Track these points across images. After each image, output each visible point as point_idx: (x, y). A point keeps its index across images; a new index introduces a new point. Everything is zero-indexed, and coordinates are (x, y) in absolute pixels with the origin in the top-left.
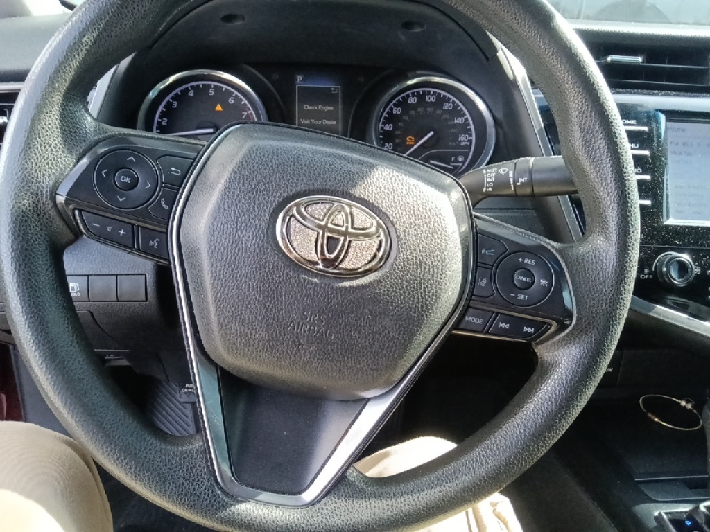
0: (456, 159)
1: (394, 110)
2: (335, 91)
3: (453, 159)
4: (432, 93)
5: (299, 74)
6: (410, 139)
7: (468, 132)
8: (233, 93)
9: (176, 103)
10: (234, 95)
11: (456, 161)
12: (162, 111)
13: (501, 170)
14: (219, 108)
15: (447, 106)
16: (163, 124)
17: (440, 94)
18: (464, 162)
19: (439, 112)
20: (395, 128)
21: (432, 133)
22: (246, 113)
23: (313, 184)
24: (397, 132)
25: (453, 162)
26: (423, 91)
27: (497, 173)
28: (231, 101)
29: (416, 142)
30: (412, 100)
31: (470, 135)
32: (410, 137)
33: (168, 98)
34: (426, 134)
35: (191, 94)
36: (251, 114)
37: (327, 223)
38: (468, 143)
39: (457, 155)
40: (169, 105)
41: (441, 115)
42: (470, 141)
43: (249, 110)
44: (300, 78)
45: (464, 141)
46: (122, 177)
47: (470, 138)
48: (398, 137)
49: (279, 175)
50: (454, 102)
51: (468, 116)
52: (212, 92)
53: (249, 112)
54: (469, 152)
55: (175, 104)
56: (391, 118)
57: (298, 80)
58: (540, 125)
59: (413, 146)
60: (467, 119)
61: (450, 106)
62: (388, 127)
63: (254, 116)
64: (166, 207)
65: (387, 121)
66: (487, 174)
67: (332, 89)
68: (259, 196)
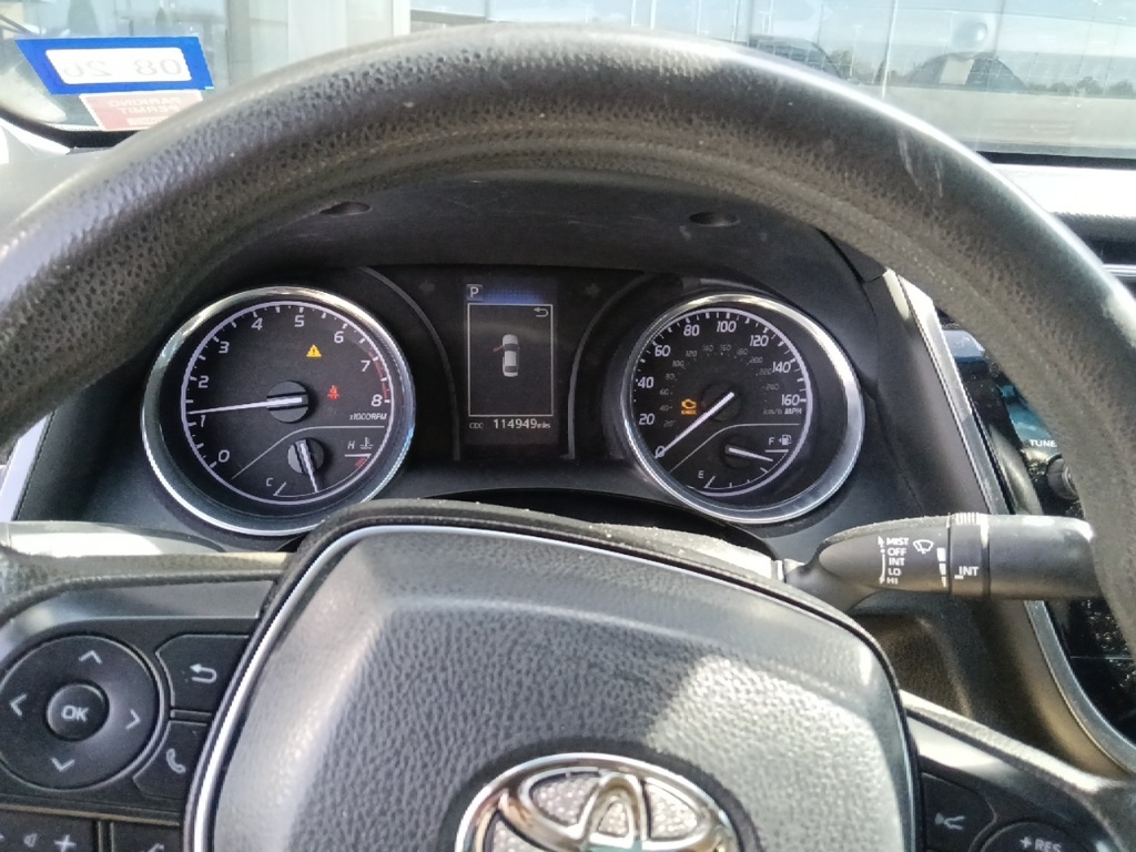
0: (776, 441)
1: (657, 350)
2: (543, 313)
3: (771, 440)
4: (728, 316)
5: (474, 283)
6: (688, 404)
7: (798, 389)
8: (343, 322)
9: (228, 344)
10: (345, 326)
11: (777, 445)
12: (199, 360)
13: (918, 542)
14: (314, 352)
15: (758, 341)
16: (200, 386)
17: (745, 318)
18: (791, 447)
19: (741, 352)
20: (660, 383)
21: (731, 395)
22: (368, 362)
23: (550, 727)
24: (663, 392)
25: (773, 446)
26: (711, 313)
27: (910, 550)
28: (339, 338)
29: (701, 411)
30: (691, 331)
31: (803, 395)
32: (688, 400)
33: (211, 335)
34: (721, 398)
35: (258, 325)
36: (379, 361)
37: (587, 831)
38: (800, 411)
39: (779, 433)
40: (213, 348)
41: (747, 358)
42: (803, 406)
43: (376, 355)
44: (474, 289)
45: (791, 406)
46: (67, 707)
47: (803, 400)
48: (664, 400)
49: (462, 706)
50: (770, 333)
51: (798, 358)
52: (300, 322)
53: (375, 359)
54: (802, 426)
55: (226, 347)
56: (651, 365)
57: (472, 293)
58: (966, 411)
59: (693, 419)
60: (795, 365)
61: (764, 341)
62: (646, 383)
63: (385, 365)
64: (180, 769)
65: (644, 370)
66: (887, 547)
67: (538, 310)
68: (413, 769)
